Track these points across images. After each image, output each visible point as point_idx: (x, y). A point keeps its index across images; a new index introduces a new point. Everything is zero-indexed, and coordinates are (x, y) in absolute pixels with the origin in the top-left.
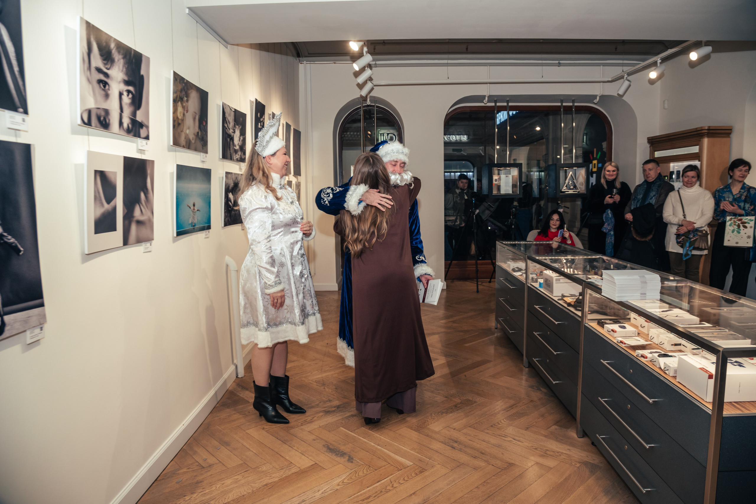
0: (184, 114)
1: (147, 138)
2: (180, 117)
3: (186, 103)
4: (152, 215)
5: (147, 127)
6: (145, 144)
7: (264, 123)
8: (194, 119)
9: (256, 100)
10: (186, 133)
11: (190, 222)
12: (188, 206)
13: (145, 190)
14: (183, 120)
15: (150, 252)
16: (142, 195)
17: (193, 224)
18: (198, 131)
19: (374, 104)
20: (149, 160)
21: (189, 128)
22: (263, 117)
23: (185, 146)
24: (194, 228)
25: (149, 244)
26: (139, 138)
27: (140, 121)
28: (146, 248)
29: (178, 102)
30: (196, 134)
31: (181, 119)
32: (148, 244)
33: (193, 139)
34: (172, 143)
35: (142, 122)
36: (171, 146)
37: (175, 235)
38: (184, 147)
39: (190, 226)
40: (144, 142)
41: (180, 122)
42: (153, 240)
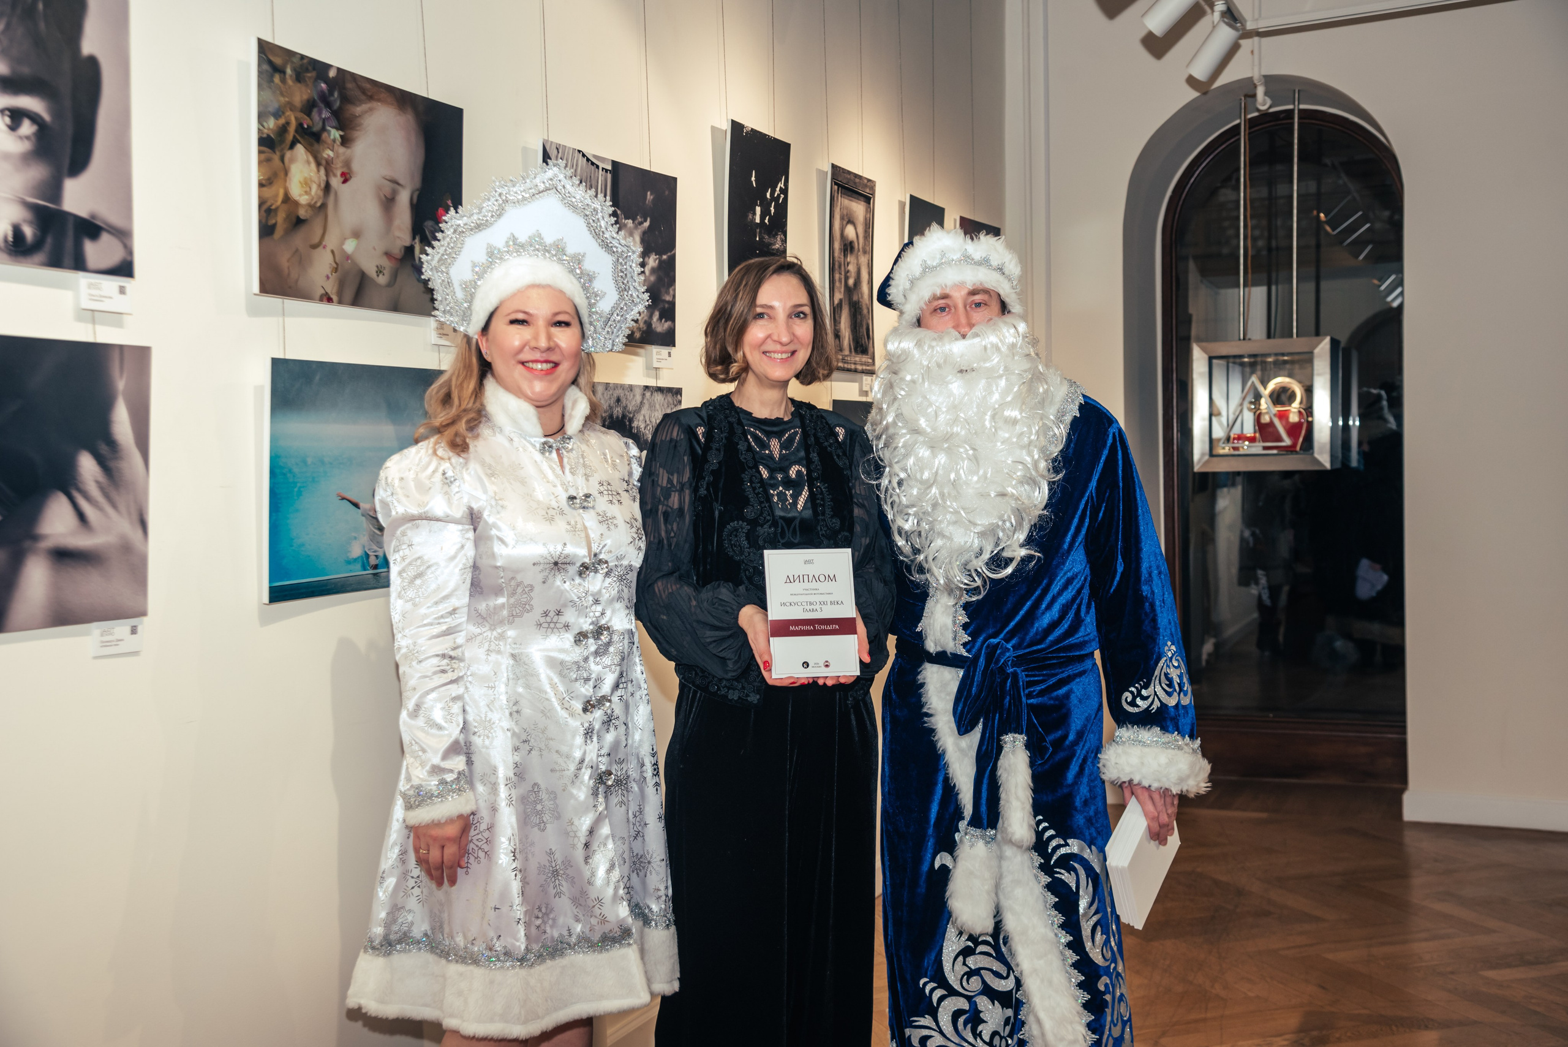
0: (327, 188)
1: (124, 269)
2: (304, 200)
3: (342, 150)
4: (140, 532)
5: (124, 235)
6: (117, 290)
7: (782, 209)
8: (388, 203)
9: (736, 127)
10: (343, 251)
11: (356, 551)
12: (343, 499)
13: (103, 449)
14: (320, 209)
15: (135, 653)
16: (87, 465)
17: (373, 561)
18: (408, 243)
19: (1291, 107)
20: (121, 347)
21: (357, 235)
22: (781, 185)
23: (335, 298)
24: (374, 574)
25: (128, 629)
26: (81, 274)
27: (83, 213)
28: (105, 644)
29: (292, 146)
30: (397, 251)
31: (311, 206)
32: (121, 628)
33: (379, 271)
34: (256, 288)
35: (93, 216)
36: (255, 294)
37: (266, 599)
38: (330, 300)
39: (359, 566)
40: (111, 283)
41: (302, 213)
42: (144, 614)
